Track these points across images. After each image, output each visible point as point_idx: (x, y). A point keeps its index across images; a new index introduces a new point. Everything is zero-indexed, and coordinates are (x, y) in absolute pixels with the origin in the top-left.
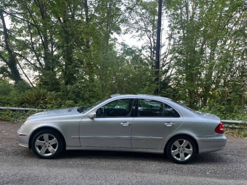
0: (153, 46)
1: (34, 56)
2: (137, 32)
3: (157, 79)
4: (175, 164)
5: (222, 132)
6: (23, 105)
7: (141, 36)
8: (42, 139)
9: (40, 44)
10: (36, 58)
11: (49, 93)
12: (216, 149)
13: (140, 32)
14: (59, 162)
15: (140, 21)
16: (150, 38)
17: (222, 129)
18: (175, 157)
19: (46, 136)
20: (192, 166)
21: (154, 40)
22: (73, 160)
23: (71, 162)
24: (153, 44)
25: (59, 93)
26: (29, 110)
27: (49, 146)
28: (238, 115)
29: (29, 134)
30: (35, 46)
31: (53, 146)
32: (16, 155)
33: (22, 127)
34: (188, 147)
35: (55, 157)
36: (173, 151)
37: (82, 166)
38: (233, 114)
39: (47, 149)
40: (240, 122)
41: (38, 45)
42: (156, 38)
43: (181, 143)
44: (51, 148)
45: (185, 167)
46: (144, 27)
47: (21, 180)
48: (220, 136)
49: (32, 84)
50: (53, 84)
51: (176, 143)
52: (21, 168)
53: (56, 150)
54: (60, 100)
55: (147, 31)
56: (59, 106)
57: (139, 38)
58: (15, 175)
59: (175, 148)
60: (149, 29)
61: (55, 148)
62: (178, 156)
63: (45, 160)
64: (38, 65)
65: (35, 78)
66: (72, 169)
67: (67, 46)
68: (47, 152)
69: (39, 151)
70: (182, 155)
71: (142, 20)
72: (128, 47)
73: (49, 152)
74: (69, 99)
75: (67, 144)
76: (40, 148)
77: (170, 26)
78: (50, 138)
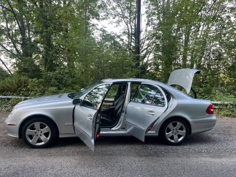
0: (130, 32)
1: (10, 43)
2: (114, 18)
3: (138, 64)
4: (170, 146)
5: (212, 113)
6: (3, 93)
7: (118, 22)
8: (33, 128)
9: (16, 30)
10: (12, 45)
11: (30, 80)
12: (207, 129)
13: (117, 18)
14: (53, 151)
15: (118, 8)
16: (127, 25)
17: (212, 110)
18: (169, 139)
19: (37, 125)
20: (185, 147)
21: (131, 27)
22: (67, 148)
23: (66, 150)
24: (130, 30)
25: (40, 80)
26: (11, 98)
27: (41, 135)
28: (216, 97)
29: (18, 123)
30: (11, 32)
31: (45, 134)
32: (6, 146)
33: (9, 116)
34: (181, 129)
35: (48, 146)
36: (167, 134)
37: (78, 154)
38: (212, 95)
39: (39, 138)
40: (219, 102)
41: (14, 31)
42: (133, 24)
43: (175, 125)
44: (43, 137)
45: (179, 148)
46: (121, 13)
47: (16, 173)
48: (212, 116)
49: (10, 72)
50: (33, 71)
51: (170, 126)
52: (13, 160)
53: (48, 138)
54: (42, 87)
55: (124, 17)
56: (43, 94)
57: (116, 24)
58: (8, 168)
59: (169, 130)
60: (126, 15)
61: (47, 137)
62: (172, 138)
63: (37, 150)
64: (15, 52)
65: (12, 66)
66: (68, 158)
67: (46, 32)
68: (39, 141)
69: (31, 141)
70: (176, 137)
71: (119, 6)
72: (107, 33)
73: (41, 141)
74: (52, 86)
75: (60, 131)
76: (31, 137)
77: (147, 12)
78: (42, 127)
